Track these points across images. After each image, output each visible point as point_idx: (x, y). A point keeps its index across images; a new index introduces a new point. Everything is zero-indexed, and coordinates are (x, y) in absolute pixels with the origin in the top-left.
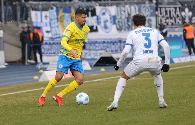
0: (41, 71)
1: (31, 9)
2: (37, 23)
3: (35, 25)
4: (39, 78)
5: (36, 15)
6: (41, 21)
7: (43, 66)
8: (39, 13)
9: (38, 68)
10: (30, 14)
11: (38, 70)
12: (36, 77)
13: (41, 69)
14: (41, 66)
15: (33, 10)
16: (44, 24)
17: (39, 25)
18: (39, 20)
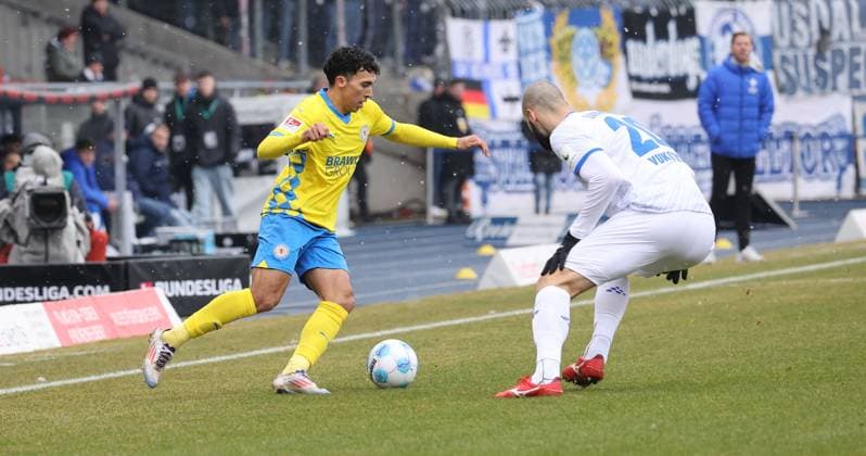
0: (487, 250)
1: (448, 11)
2: (469, 64)
3: (461, 72)
4: (480, 275)
5: (467, 34)
6: (487, 60)
7: (495, 231)
8: (476, 27)
9: (474, 238)
10: (445, 32)
11: (474, 244)
12: (467, 273)
13: (487, 240)
14: (485, 229)
15: (454, 15)
16: (498, 71)
17: (476, 75)
18: (478, 54)
